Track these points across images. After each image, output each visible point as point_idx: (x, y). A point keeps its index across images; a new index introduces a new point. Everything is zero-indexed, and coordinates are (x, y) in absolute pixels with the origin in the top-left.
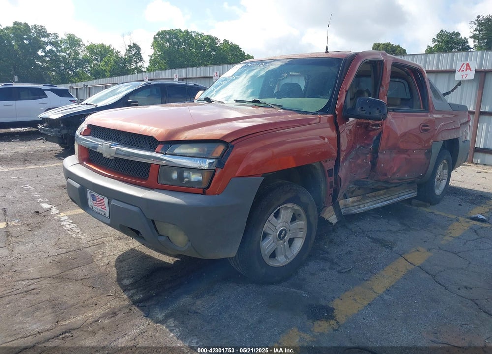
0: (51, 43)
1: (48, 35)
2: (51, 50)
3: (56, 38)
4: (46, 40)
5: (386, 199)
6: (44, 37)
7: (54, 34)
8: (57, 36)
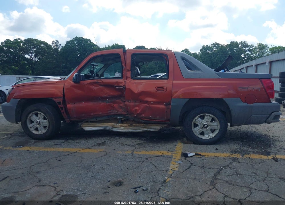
0: (249, 50)
1: (248, 46)
2: (248, 54)
3: (252, 47)
4: (246, 49)
5: (141, 128)
6: (245, 47)
7: (251, 45)
8: (253, 46)
